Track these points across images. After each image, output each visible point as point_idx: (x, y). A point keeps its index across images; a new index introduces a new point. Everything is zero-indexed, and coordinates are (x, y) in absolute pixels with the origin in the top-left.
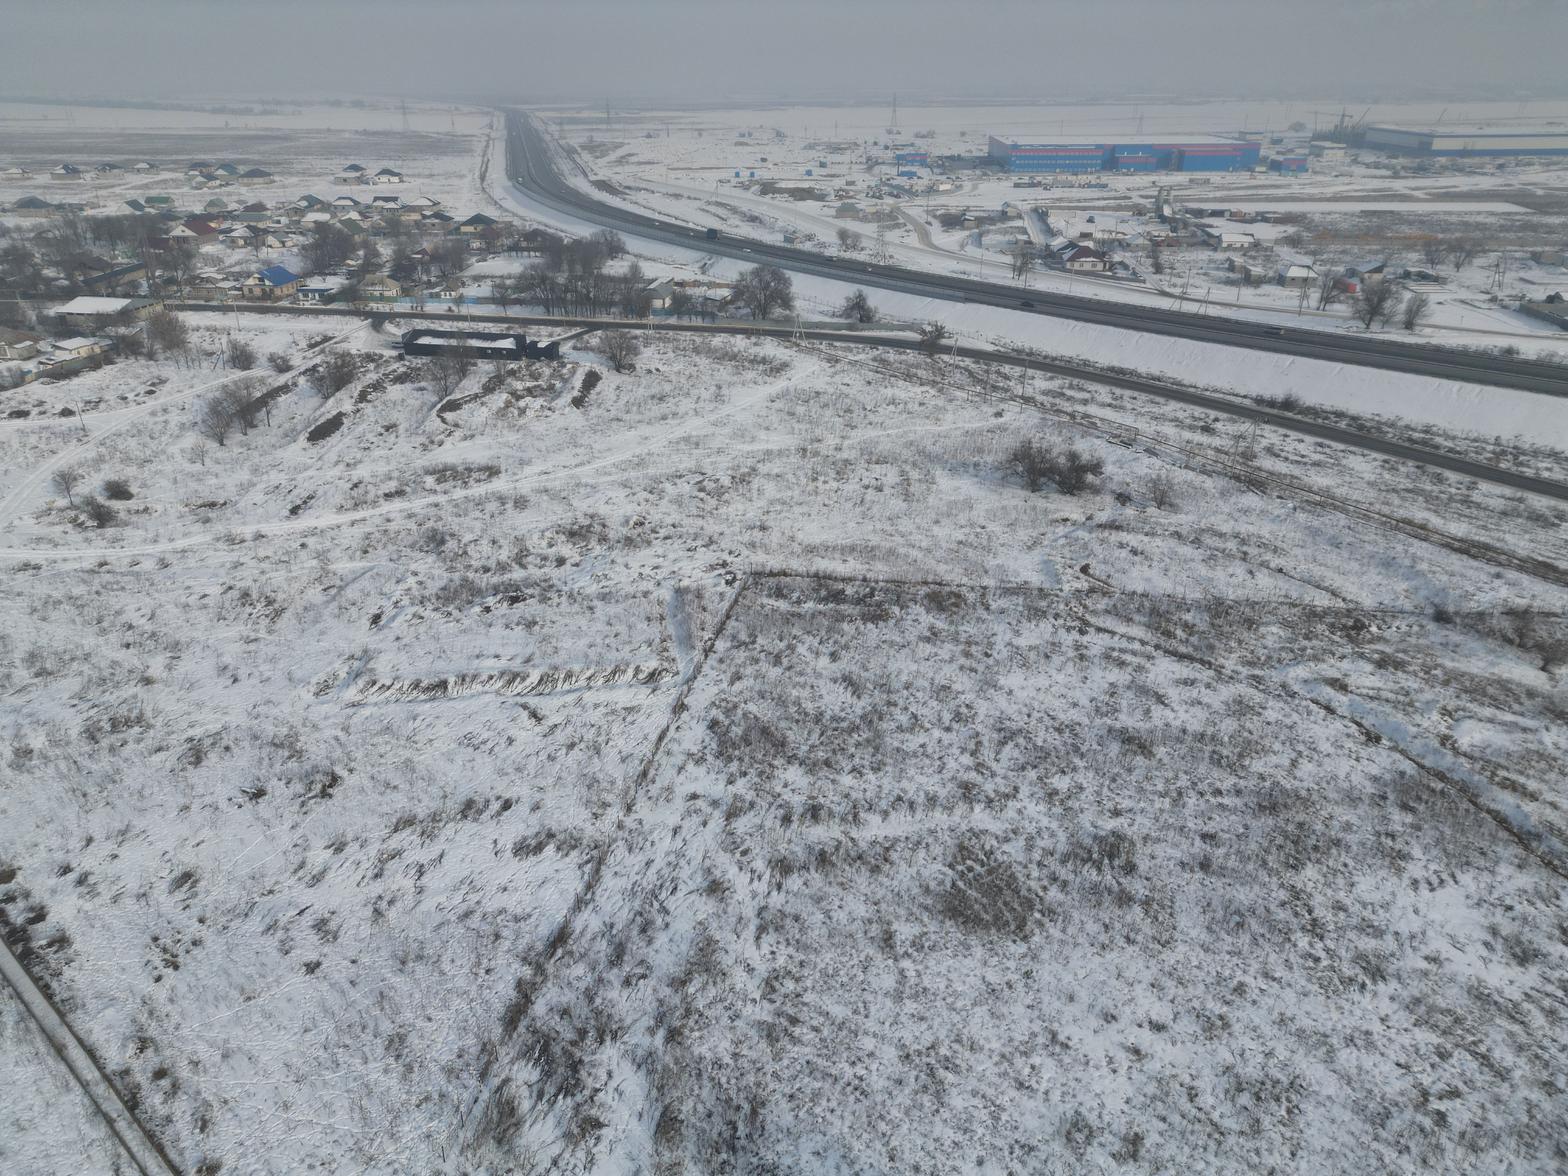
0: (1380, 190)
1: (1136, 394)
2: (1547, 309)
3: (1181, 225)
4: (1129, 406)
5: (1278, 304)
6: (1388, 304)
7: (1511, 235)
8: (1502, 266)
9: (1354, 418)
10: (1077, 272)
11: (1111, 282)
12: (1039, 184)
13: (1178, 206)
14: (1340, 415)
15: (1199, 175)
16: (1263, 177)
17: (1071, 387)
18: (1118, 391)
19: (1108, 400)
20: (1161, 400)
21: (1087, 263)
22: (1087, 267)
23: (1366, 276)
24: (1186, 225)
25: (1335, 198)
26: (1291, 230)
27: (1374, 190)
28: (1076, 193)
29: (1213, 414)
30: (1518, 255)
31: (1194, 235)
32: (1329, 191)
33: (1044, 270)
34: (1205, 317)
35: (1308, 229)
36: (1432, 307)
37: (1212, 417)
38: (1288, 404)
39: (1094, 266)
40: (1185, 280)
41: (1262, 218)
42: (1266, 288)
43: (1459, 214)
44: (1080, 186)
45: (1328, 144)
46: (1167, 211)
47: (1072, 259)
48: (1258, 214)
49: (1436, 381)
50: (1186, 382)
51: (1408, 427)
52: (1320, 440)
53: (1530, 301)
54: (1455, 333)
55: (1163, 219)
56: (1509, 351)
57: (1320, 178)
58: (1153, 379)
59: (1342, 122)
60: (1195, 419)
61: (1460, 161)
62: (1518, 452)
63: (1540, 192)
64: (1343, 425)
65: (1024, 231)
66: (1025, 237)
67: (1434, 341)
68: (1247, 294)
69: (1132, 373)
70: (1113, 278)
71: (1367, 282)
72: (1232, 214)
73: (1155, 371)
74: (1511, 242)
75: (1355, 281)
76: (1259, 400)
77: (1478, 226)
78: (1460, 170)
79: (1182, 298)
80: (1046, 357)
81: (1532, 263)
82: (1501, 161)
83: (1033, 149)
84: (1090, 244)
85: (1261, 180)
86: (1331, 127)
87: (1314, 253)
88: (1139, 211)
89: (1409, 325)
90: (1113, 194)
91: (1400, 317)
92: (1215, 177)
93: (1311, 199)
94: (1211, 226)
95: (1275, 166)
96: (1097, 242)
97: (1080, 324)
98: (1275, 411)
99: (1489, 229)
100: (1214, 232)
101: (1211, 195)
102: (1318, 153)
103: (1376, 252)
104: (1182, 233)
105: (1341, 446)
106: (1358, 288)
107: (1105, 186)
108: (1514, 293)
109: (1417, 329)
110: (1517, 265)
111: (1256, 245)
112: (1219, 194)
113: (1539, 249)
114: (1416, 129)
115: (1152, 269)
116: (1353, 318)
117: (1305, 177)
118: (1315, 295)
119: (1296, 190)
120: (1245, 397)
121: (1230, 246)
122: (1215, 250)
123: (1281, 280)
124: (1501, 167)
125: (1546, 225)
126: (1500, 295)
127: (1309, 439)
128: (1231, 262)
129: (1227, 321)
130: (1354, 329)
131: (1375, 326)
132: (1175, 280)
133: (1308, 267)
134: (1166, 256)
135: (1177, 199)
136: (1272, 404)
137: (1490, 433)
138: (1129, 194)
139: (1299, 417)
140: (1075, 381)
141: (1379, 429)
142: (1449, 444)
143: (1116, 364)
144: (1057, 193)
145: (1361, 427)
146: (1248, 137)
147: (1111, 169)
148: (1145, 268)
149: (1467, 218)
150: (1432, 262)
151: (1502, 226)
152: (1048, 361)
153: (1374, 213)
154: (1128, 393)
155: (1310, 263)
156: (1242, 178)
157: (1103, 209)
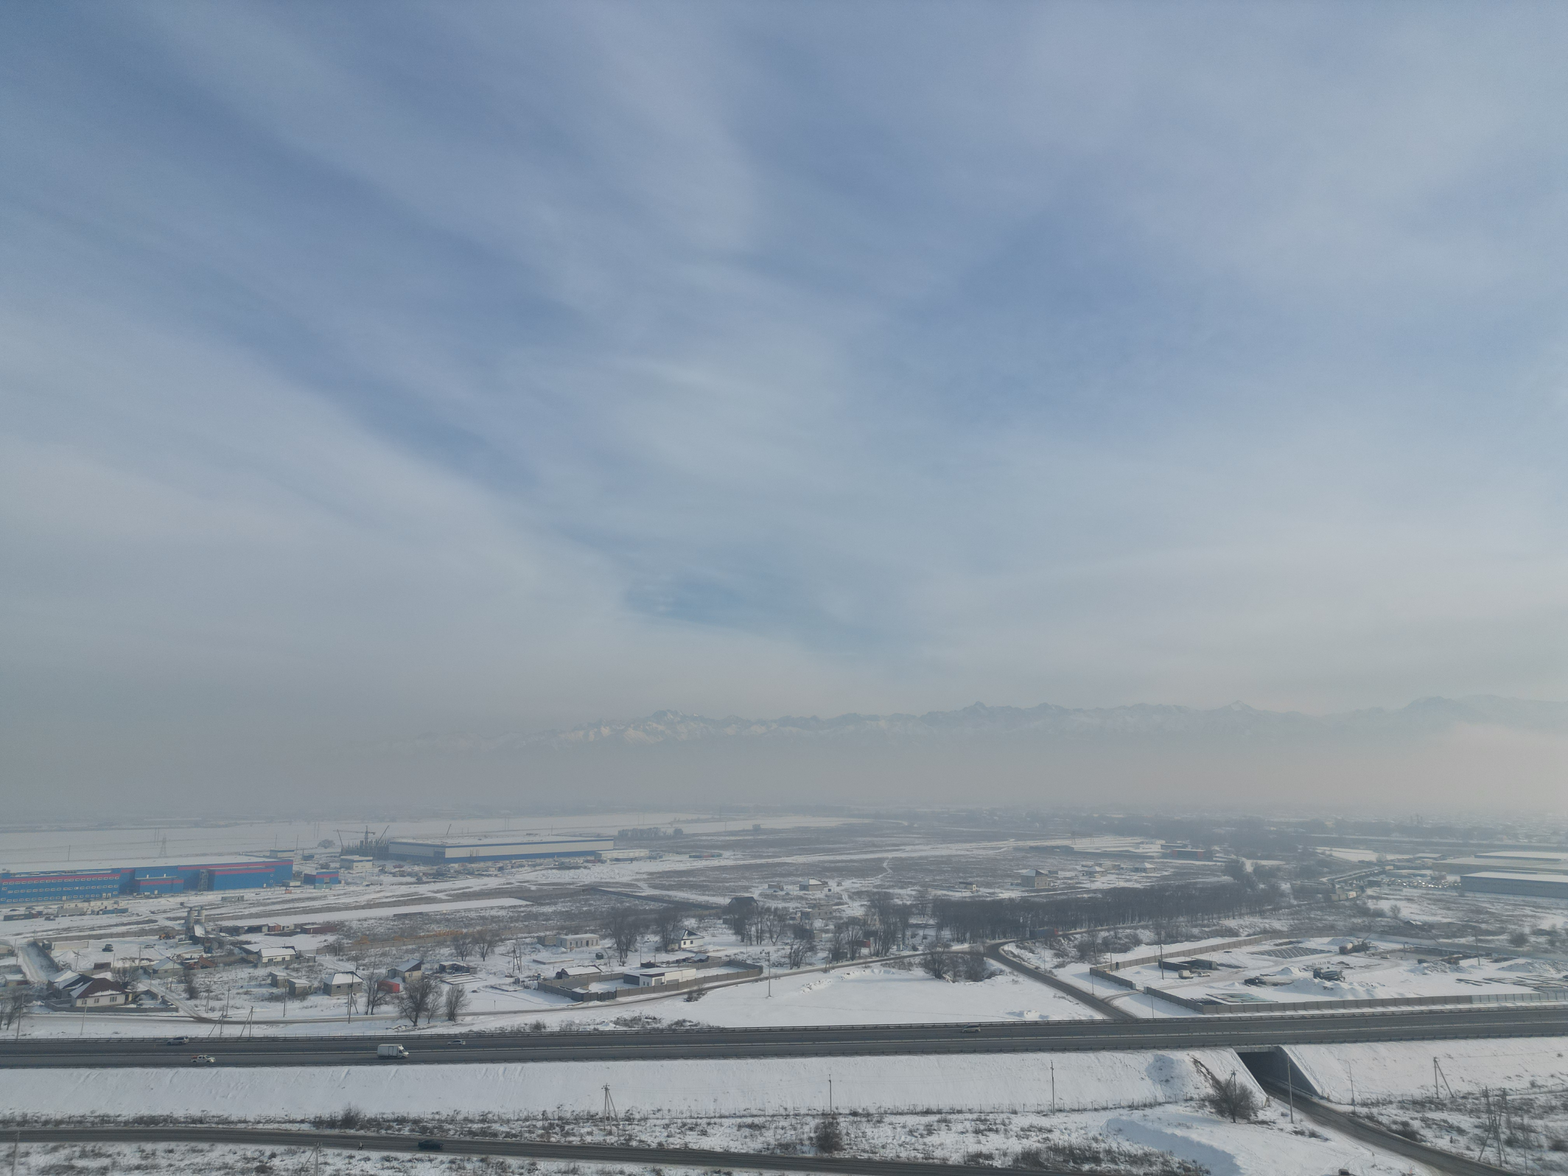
0: (408, 895)
1: (172, 1145)
2: (558, 984)
3: (216, 945)
4: (164, 1162)
5: (327, 1014)
6: (430, 998)
7: (519, 925)
8: (518, 951)
9: (416, 1122)
10: (91, 1010)
11: (135, 1016)
12: (40, 914)
13: (210, 926)
14: (402, 1121)
15: (230, 893)
16: (298, 891)
17: (83, 1155)
18: (149, 1147)
19: (136, 1161)
20: (205, 1146)
21: (104, 998)
22: (105, 1002)
23: (407, 974)
24: (221, 944)
25: (369, 906)
26: (331, 938)
27: (402, 896)
28: (88, 921)
29: (268, 1149)
30: (528, 940)
31: (231, 953)
32: (363, 899)
33: (44, 1012)
34: (250, 1039)
35: (348, 937)
36: (469, 995)
37: (268, 1153)
38: (349, 1121)
39: (113, 999)
40: (224, 1002)
41: (302, 929)
42: (312, 1000)
43: (476, 910)
44: (93, 913)
45: (356, 857)
46: (199, 932)
47: (84, 995)
48: (296, 926)
49: (484, 1067)
50: (234, 1118)
51: (466, 1120)
52: (385, 1154)
53: (545, 979)
54: (492, 1018)
55: (195, 940)
56: (538, 1027)
57: (352, 888)
58: (194, 1121)
59: (366, 838)
60: (247, 1159)
61: (469, 866)
62: (563, 1121)
63: (533, 888)
64: (406, 1132)
65: (18, 970)
66: (19, 977)
67: (475, 1028)
68: (294, 1009)
69: (166, 1120)
70: (138, 1010)
71: (409, 980)
72: (270, 929)
73: (195, 1112)
74: (521, 930)
75: (397, 981)
76: (318, 1123)
77: (494, 919)
78: (471, 873)
79: (222, 1022)
80: (46, 1123)
81: (539, 946)
82: (500, 865)
83: (30, 876)
84: (108, 976)
85: (297, 893)
86: (358, 842)
87: (356, 959)
88: (166, 934)
89: (452, 1016)
90: (134, 919)
91: (443, 1010)
92: (249, 894)
93: (347, 908)
94: (249, 943)
95: (309, 880)
96: (116, 971)
97: (95, 1072)
98: (336, 1132)
99: (502, 921)
100: (253, 948)
101: (247, 912)
102: (348, 866)
103: (413, 951)
104: (217, 953)
105: (407, 1156)
106: (401, 988)
107: (124, 911)
108: (531, 974)
109: (459, 1018)
110: (529, 949)
111: (298, 957)
112: (254, 910)
113: (542, 934)
114: (429, 842)
115: (185, 995)
116: (401, 1018)
117: (339, 888)
118: (362, 1000)
119: (331, 901)
120: (302, 1122)
121: (270, 960)
122: (255, 966)
123: (327, 989)
124: (501, 869)
125: (543, 914)
126: (521, 977)
127: (375, 1155)
128: (273, 977)
129: (274, 1039)
130: (404, 1028)
131: (422, 1022)
132: (212, 1003)
133: (352, 973)
134: (200, 979)
135: (209, 918)
136: (332, 1123)
137: (537, 1109)
138: (153, 917)
139: (362, 1133)
140: (89, 1146)
141: (440, 1128)
142: (505, 1129)
143: (145, 1111)
144: (64, 922)
145: (424, 1130)
146: (280, 855)
147: (131, 893)
148: (177, 994)
149: (483, 913)
150: (462, 954)
151: (511, 918)
152: (50, 1127)
153: (406, 916)
154: (161, 1146)
155: (353, 969)
156: (278, 893)
157: (123, 935)
